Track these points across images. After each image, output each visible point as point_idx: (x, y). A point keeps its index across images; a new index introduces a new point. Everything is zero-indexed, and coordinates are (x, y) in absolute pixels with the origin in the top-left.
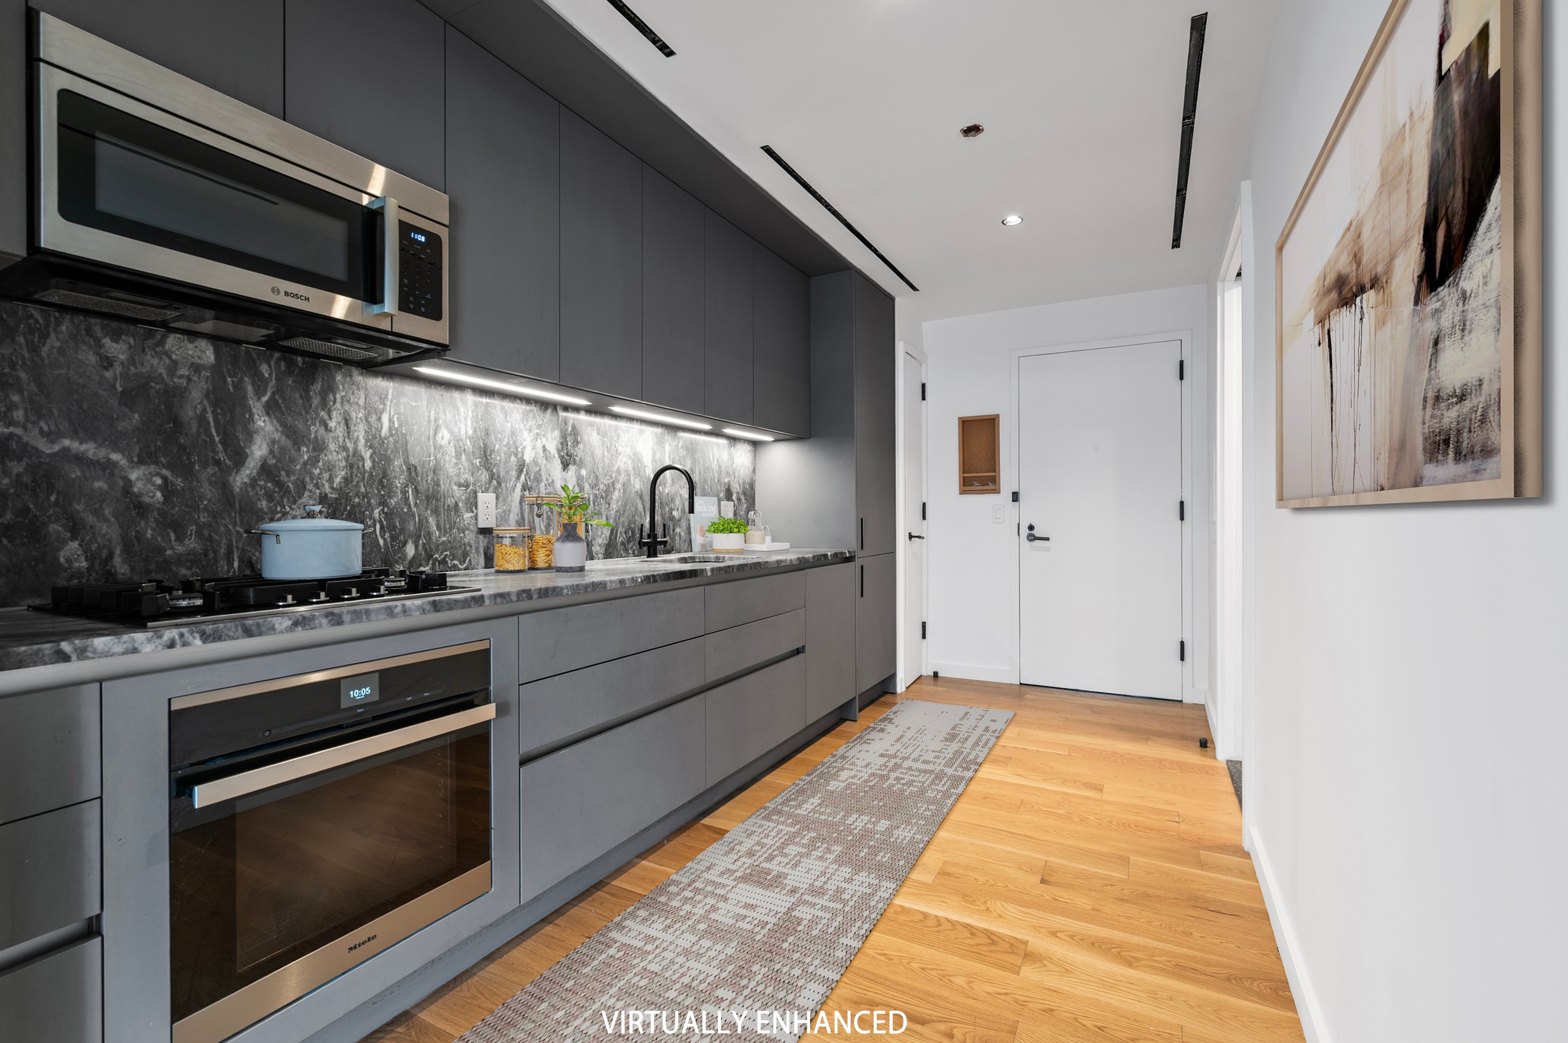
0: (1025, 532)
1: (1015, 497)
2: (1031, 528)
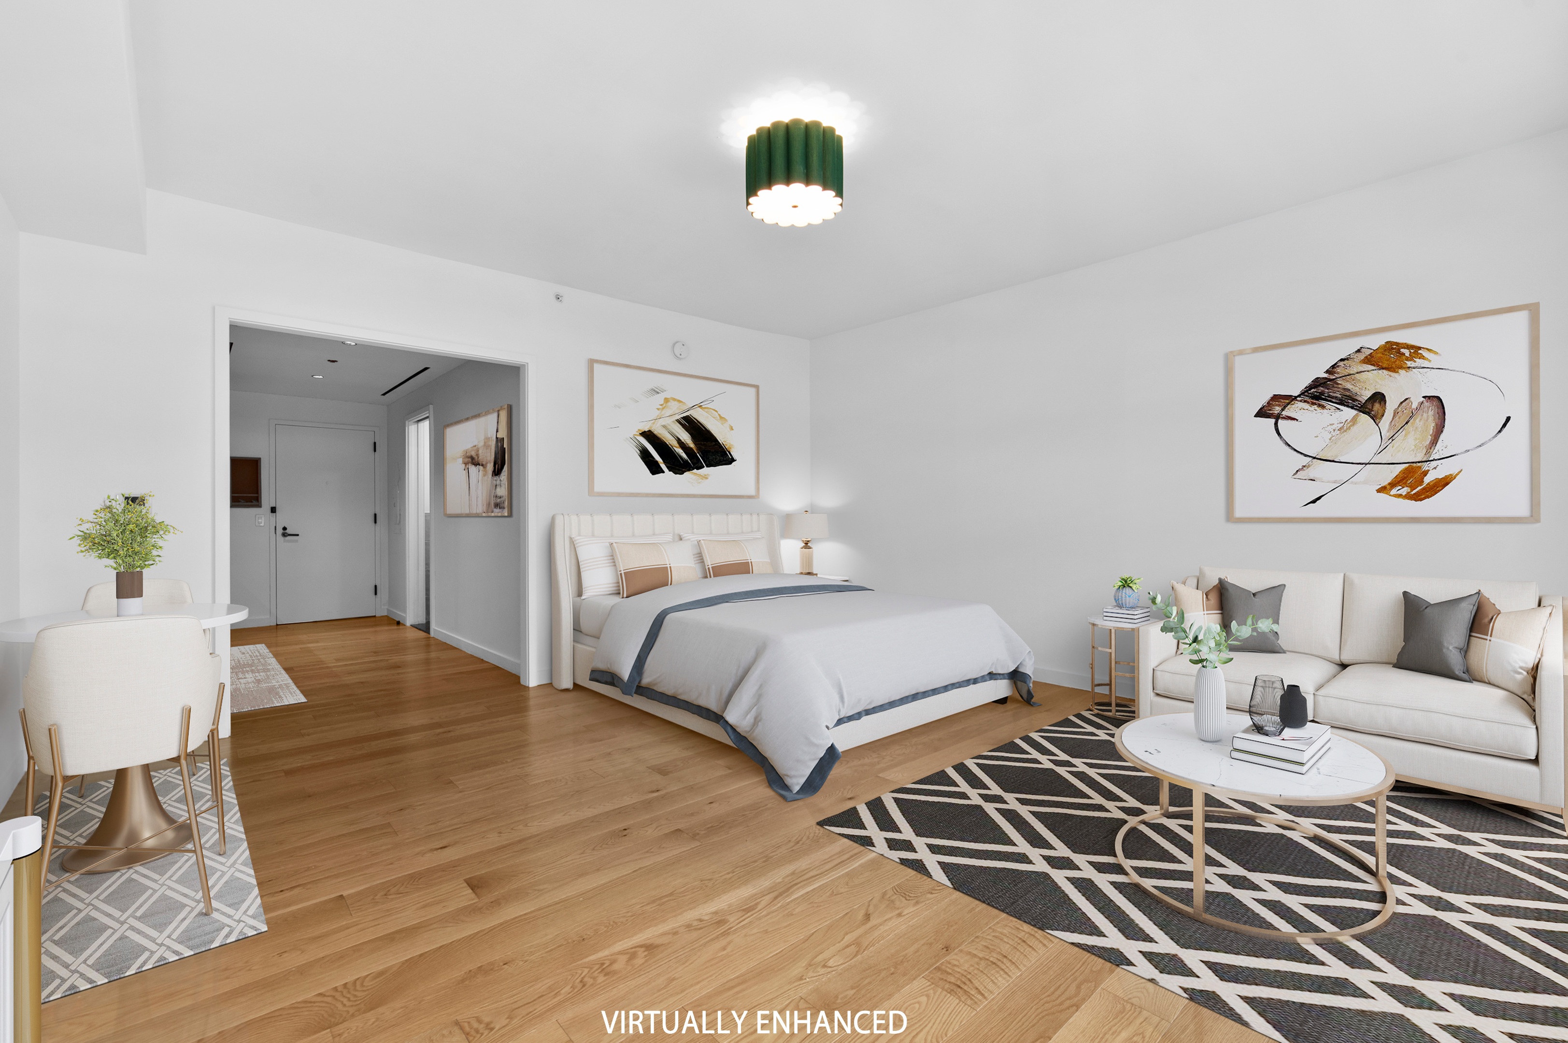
0: (280, 531)
1: (273, 510)
2: (285, 529)
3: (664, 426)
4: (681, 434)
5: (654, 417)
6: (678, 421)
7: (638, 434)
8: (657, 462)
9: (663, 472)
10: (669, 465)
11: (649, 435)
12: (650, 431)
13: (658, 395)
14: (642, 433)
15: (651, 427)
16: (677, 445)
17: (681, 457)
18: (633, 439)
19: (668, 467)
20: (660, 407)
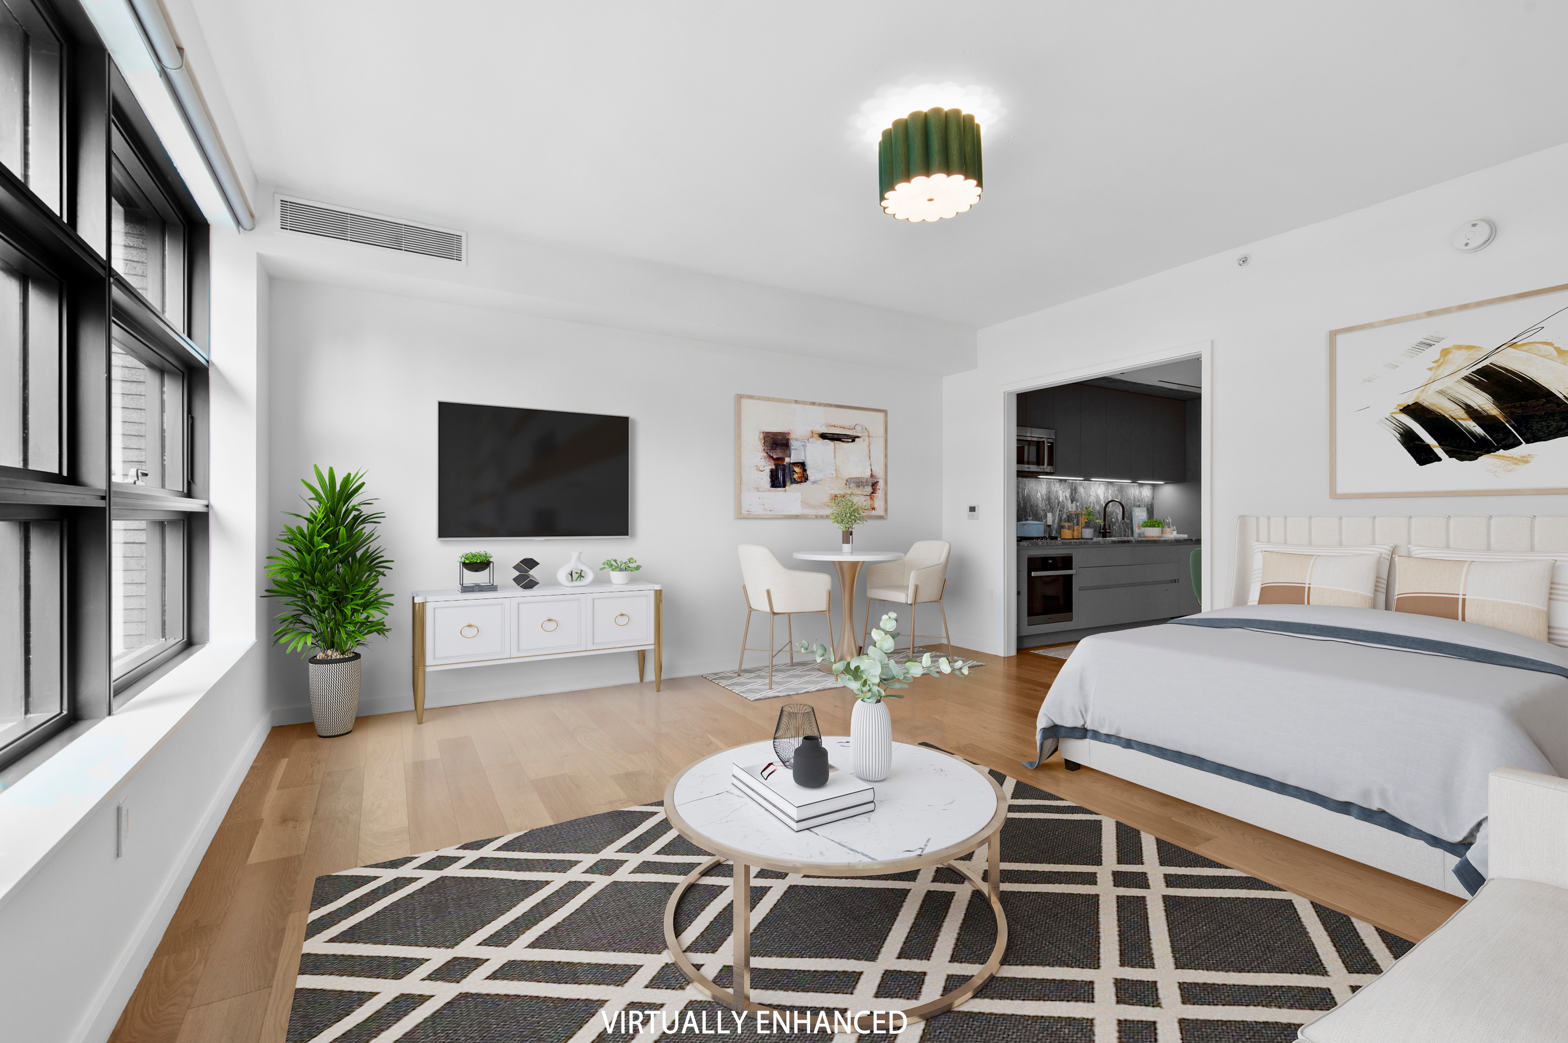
3: (1441, 392)
4: (1473, 398)
5: (1424, 381)
6: (1468, 379)
7: (1398, 411)
8: (1428, 446)
9: (1439, 459)
10: (1450, 448)
11: (1415, 411)
12: (1416, 404)
13: (1431, 349)
14: (1405, 408)
15: (1418, 398)
16: (1466, 416)
17: (1472, 433)
18: (1391, 419)
19: (1447, 452)
20: (1435, 365)
